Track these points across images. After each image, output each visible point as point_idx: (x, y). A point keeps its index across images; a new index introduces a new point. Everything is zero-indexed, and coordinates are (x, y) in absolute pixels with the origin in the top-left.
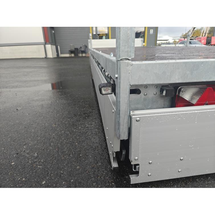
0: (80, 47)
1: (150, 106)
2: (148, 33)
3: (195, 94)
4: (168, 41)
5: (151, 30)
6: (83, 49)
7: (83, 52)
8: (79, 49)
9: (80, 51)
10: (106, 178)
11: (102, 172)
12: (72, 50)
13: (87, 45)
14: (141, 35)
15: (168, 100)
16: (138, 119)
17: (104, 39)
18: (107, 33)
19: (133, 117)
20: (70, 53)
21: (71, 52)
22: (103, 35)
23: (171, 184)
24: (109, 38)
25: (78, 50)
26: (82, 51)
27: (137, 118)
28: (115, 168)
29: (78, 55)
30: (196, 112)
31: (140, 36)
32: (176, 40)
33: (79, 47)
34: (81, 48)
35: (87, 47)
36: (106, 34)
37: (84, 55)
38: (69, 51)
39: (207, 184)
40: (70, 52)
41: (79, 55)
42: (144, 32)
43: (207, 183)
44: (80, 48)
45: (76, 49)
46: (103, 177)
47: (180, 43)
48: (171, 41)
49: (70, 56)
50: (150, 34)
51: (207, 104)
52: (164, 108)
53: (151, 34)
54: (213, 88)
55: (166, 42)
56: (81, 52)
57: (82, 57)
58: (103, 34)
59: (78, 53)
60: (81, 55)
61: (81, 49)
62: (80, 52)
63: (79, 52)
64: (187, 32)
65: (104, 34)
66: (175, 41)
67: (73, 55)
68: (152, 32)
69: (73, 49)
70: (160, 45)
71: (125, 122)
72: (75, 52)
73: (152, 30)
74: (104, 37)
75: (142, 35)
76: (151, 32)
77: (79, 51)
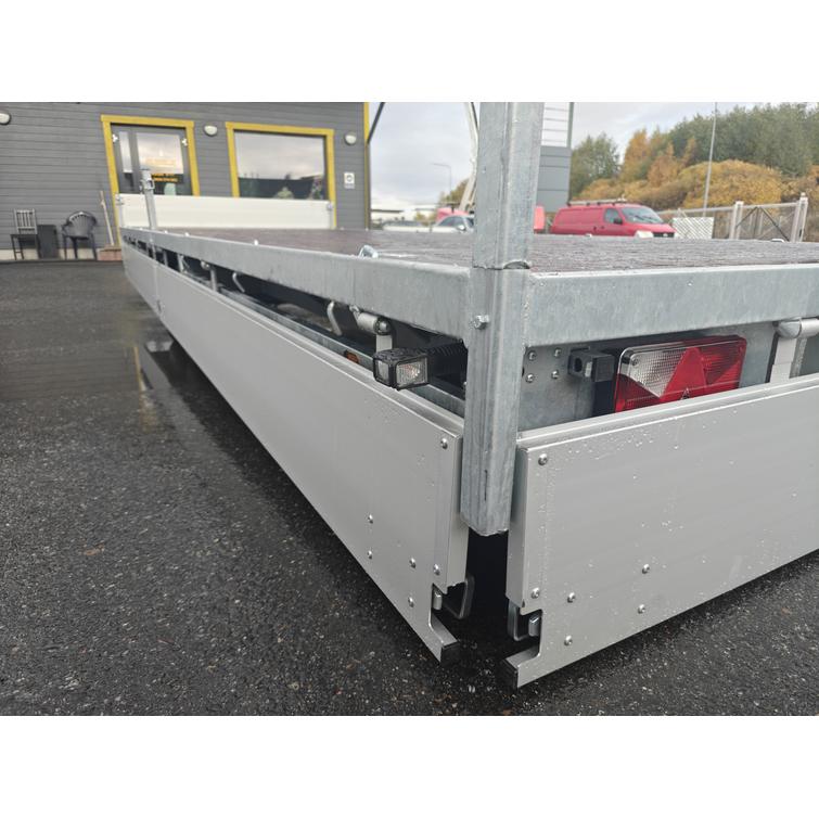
0: (64, 222)
1: (540, 416)
2: (336, 183)
3: (658, 370)
4: (399, 216)
5: (346, 174)
6: (78, 231)
7: (78, 241)
8: (59, 229)
9: (65, 237)
10: (420, 694)
11: (397, 680)
12: (24, 232)
13: (96, 215)
14: (313, 191)
15: (586, 391)
16: (543, 456)
17: (170, 194)
18: (181, 172)
19: (530, 450)
20: (17, 245)
21: (24, 241)
22: (165, 179)
23: (623, 657)
24: (189, 192)
25: (55, 232)
26: (74, 239)
27: (540, 452)
28: (445, 651)
29: (56, 255)
30: (676, 418)
31: (310, 192)
32: (422, 213)
33: (58, 222)
34: (69, 223)
35: (99, 221)
36: (176, 176)
37: (84, 254)
38: (13, 236)
39: (712, 633)
40: (16, 240)
41: (62, 252)
42: (324, 181)
43: (708, 629)
44: (63, 227)
45: (48, 230)
46: (409, 693)
47: (444, 224)
48: (410, 215)
49: (19, 257)
50: (346, 187)
51: (686, 397)
52: (575, 418)
53: (349, 187)
54: (700, 348)
55: (391, 216)
56: (69, 240)
57: (77, 260)
58: (165, 176)
59: (58, 248)
60: (70, 254)
61: (67, 228)
62: (65, 241)
63: (61, 243)
64: (454, 188)
65: (169, 177)
66: (420, 217)
67: (31, 254)
68: (353, 182)
69: (31, 228)
70: (380, 227)
71: (507, 470)
72: (42, 240)
73: (352, 175)
74: (170, 187)
75: (319, 188)
76: (346, 182)
77: (60, 237)
